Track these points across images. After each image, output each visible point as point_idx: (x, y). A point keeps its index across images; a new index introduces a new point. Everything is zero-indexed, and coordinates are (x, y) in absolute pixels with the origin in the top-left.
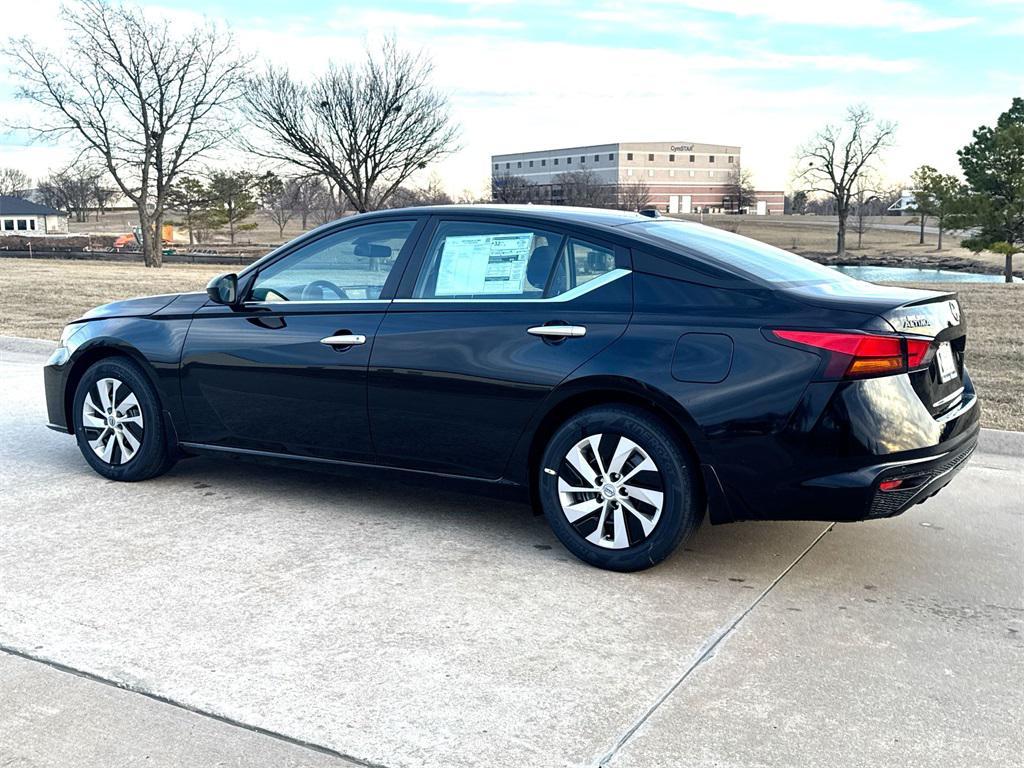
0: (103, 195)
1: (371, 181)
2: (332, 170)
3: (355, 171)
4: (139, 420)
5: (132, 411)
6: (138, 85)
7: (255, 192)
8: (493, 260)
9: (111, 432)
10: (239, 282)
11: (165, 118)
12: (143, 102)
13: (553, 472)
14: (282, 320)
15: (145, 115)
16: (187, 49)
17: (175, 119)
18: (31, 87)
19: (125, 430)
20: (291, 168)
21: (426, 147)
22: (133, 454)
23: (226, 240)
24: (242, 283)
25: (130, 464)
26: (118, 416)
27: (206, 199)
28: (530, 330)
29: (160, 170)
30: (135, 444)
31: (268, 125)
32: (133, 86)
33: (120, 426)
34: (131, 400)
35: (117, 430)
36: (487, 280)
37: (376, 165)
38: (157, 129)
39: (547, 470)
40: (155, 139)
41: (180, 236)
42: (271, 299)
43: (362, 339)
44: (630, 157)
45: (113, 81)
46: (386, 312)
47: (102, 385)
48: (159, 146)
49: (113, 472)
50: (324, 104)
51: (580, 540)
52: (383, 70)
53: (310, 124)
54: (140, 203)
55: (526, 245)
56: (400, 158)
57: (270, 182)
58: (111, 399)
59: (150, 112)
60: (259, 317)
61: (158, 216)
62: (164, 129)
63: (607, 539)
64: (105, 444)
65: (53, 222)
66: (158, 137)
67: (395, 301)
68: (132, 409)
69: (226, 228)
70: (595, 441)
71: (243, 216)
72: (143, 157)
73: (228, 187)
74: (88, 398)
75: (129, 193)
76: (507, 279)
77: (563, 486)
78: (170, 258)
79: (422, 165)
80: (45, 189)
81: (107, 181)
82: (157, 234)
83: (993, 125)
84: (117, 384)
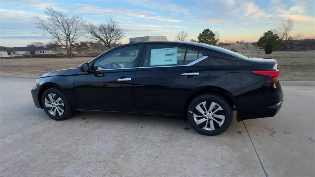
0: (60, 46)
1: (110, 42)
2: (103, 41)
3: (107, 40)
4: (63, 104)
5: (60, 102)
6: (63, 26)
7: (89, 45)
8: (166, 55)
9: (54, 108)
10: (89, 64)
11: (70, 32)
12: (65, 29)
13: (192, 112)
14: (104, 75)
15: (65, 32)
16: (73, 20)
17: (72, 32)
18: (40, 26)
19: (59, 107)
20: (95, 40)
21: (119, 36)
22: (62, 113)
23: (84, 53)
24: (90, 65)
25: (62, 116)
26: (56, 104)
27: (79, 46)
28: (182, 74)
29: (70, 41)
30: (63, 111)
31: (90, 33)
32: (62, 26)
33: (57, 106)
34: (59, 99)
35: (56, 107)
36: (166, 60)
37: (111, 40)
38: (69, 34)
39: (190, 112)
40: (68, 36)
41: (75, 53)
42: (100, 69)
43: (130, 79)
44: (151, 38)
45: (58, 25)
46: (136, 71)
47: (50, 96)
48: (69, 37)
49: (57, 118)
50: (100, 30)
51: (200, 129)
52: (110, 24)
53: (98, 33)
54: (66, 47)
55: (175, 51)
56: (115, 38)
57: (91, 43)
58: (53, 99)
59: (66, 31)
60: (96, 74)
61: (70, 49)
62: (70, 34)
63: (208, 128)
64: (53, 111)
65: (50, 51)
66: (69, 36)
67: (138, 68)
68: (60, 101)
69: (84, 51)
70: (204, 103)
71: (87, 49)
72: (66, 39)
73: (83, 44)
74: (46, 99)
75: (64, 46)
76: (171, 60)
77: (195, 116)
78: (74, 56)
79: (119, 39)
80: (47, 45)
81: (60, 44)
82: (71, 52)
83: (202, 33)
84: (54, 95)
